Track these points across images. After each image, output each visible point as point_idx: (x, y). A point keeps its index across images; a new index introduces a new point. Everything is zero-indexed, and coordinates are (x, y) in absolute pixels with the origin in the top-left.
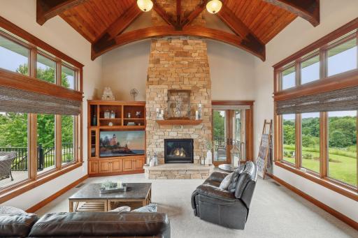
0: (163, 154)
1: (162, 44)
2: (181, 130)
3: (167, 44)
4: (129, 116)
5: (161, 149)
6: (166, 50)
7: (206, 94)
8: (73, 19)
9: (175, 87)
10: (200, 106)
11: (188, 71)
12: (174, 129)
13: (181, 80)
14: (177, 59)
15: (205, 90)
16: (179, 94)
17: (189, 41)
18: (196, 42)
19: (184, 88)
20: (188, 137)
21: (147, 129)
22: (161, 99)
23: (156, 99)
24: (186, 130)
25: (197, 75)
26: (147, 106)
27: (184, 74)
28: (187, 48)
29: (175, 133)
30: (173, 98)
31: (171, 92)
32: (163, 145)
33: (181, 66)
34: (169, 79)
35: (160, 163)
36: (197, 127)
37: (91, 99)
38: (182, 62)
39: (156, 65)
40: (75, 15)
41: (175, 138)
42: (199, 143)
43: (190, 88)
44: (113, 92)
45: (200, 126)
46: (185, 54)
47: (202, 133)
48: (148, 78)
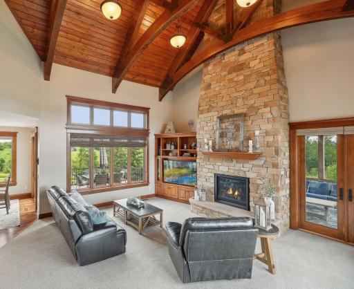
0: (213, 190)
1: (215, 65)
2: (233, 164)
3: (220, 62)
4: (185, 147)
5: (211, 184)
6: (218, 70)
7: (269, 116)
8: (137, 78)
9: (227, 112)
10: (257, 133)
11: (244, 88)
12: (224, 163)
13: (233, 102)
14: (231, 76)
15: (268, 109)
16: (231, 120)
17: (247, 48)
18: (256, 44)
19: (237, 111)
20: (242, 175)
21: (198, 161)
22: (211, 128)
23: (206, 128)
24: (239, 166)
25: (256, 91)
26: (198, 137)
27: (237, 94)
28: (243, 58)
29: (225, 168)
30: (224, 125)
31: (222, 119)
32: (212, 180)
33: (234, 84)
34: (220, 104)
35: (208, 199)
36: (255, 162)
37: (159, 133)
38: (235, 79)
39: (207, 92)
40: (138, 75)
41: (226, 174)
42: (258, 185)
43: (245, 111)
44: (174, 125)
45: (260, 162)
46: (240, 67)
47: (263, 171)
48: (199, 106)
